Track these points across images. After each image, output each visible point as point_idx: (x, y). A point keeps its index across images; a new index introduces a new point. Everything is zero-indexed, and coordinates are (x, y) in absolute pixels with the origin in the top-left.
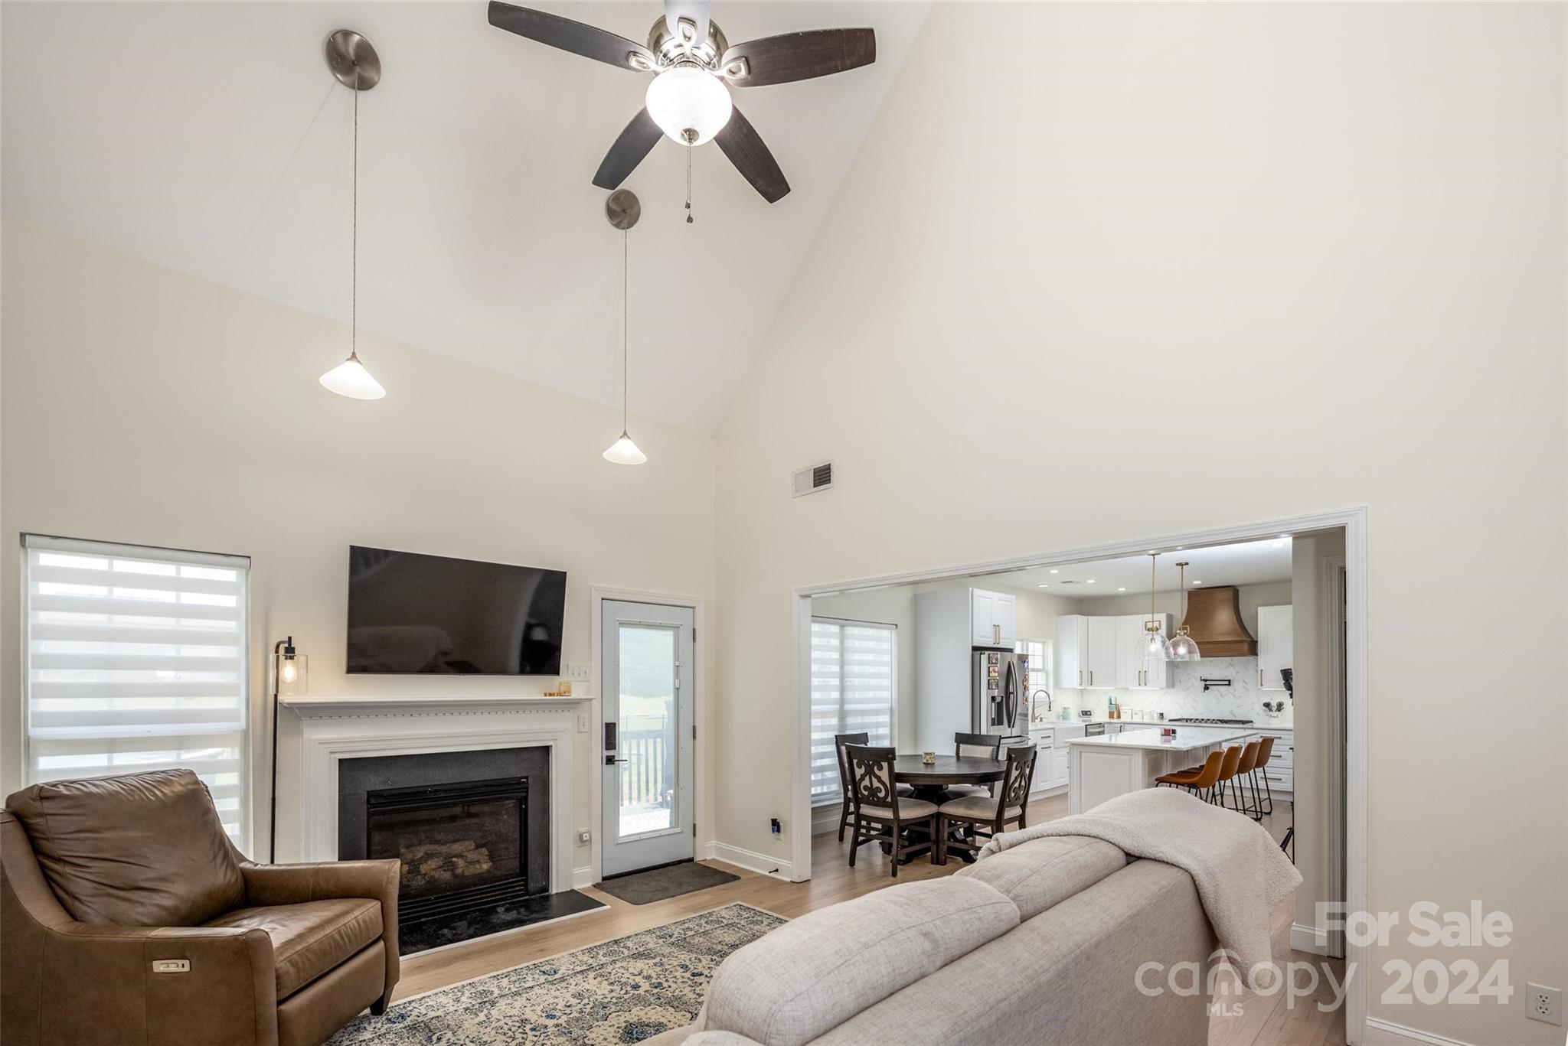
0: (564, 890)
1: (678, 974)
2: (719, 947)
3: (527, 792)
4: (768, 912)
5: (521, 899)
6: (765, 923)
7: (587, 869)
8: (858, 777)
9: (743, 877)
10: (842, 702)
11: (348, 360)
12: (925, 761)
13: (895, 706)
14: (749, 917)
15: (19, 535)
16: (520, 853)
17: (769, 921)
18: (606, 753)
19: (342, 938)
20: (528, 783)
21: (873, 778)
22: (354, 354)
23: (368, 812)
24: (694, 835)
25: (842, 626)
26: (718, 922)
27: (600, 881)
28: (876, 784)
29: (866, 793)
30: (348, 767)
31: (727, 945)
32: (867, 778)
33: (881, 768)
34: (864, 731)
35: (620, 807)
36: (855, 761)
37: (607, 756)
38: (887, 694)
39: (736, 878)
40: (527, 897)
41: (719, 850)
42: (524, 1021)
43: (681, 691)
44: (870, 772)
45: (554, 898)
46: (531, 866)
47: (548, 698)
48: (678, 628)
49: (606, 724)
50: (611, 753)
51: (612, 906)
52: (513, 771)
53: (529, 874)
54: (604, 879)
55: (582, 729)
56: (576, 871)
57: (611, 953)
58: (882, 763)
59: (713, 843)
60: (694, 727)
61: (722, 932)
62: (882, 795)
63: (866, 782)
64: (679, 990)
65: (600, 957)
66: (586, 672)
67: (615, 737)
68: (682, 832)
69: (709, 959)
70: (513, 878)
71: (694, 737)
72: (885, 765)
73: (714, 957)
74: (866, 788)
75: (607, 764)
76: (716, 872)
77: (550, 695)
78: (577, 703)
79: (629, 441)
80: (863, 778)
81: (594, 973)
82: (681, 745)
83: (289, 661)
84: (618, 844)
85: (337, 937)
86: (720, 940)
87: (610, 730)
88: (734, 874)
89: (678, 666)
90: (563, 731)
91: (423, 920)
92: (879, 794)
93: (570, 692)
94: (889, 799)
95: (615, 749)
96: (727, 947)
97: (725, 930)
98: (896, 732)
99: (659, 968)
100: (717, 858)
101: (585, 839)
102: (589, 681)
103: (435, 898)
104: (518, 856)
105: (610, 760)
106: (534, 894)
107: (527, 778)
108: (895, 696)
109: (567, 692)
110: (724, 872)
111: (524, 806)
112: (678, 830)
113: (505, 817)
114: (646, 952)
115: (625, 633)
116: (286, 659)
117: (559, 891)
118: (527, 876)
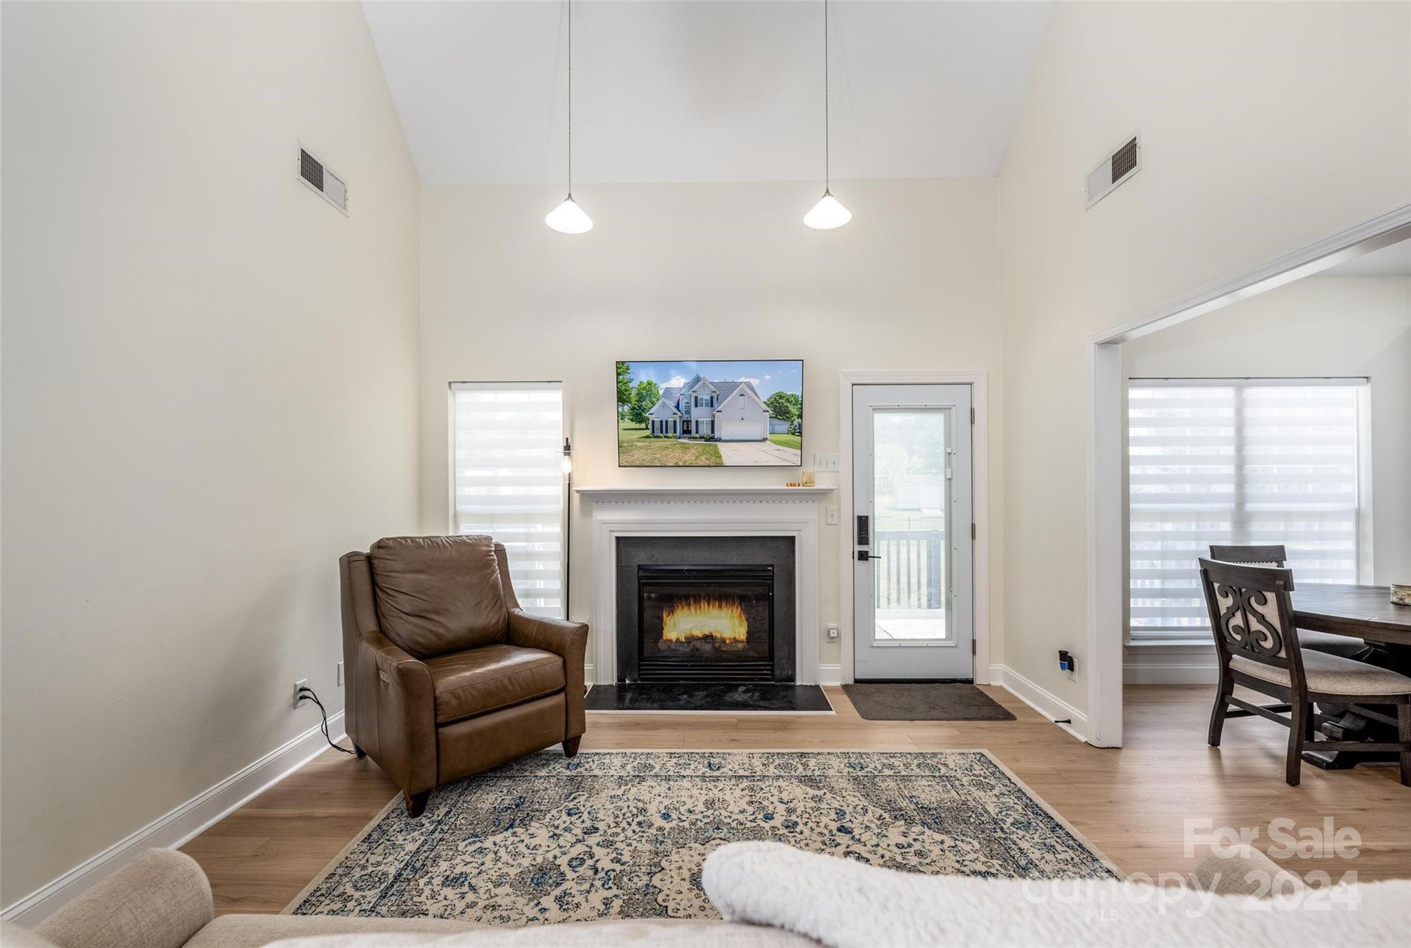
0: (809, 684)
1: (824, 820)
2: (904, 804)
3: (773, 580)
4: (1014, 778)
5: (767, 683)
6: (996, 791)
7: (836, 667)
8: (1223, 611)
9: (1020, 718)
10: (1241, 500)
11: (565, 200)
12: (1394, 599)
13: (1367, 507)
14: (981, 776)
15: (447, 384)
16: (769, 637)
17: (1004, 790)
18: (858, 548)
19: (512, 684)
20: (773, 571)
21: (1250, 617)
22: (570, 194)
23: (639, 582)
24: (974, 652)
25: (1239, 389)
26: (935, 768)
27: (851, 682)
28: (1255, 625)
29: (1238, 637)
30: (623, 544)
31: (917, 804)
32: (1239, 614)
33: (1264, 602)
34: (1280, 543)
35: (876, 610)
36: (1216, 585)
37: (860, 552)
38: (1349, 488)
39: (1008, 716)
40: (773, 683)
41: (1008, 678)
42: (643, 811)
43: (954, 481)
44: (1243, 607)
45: (798, 689)
46: (776, 654)
47: (789, 488)
48: (950, 409)
49: (858, 516)
50: (864, 548)
51: (837, 713)
52: (759, 558)
53: (775, 661)
54: (856, 681)
55: (830, 521)
56: (824, 667)
57: (785, 766)
58: (1265, 593)
59: (1000, 666)
60: (973, 526)
61: (927, 783)
62: (1269, 644)
63: (1237, 620)
64: (806, 841)
65: (772, 767)
66: (834, 463)
67: (867, 531)
68: (956, 647)
69: (878, 815)
70: (762, 661)
71: (973, 537)
72: (1271, 596)
73: (886, 815)
74: (1236, 628)
75: (859, 559)
76: (990, 702)
77: (791, 485)
78: (823, 494)
79: (830, 197)
80: (1231, 613)
81: (749, 783)
82: (954, 545)
83: (567, 457)
84: (872, 647)
85: (506, 681)
86: (914, 794)
87: (863, 525)
88: (1010, 711)
89: (950, 453)
90: (807, 522)
91: (681, 682)
92: (1262, 643)
93: (813, 482)
94: (1283, 654)
95: (868, 544)
96: (913, 807)
97: (933, 783)
98: (1369, 549)
99: (813, 804)
100: (1005, 686)
101: (832, 635)
102: (838, 472)
103: (691, 666)
104: (767, 641)
105: (863, 556)
106: (780, 681)
107: (773, 566)
108: (1367, 489)
109: (810, 482)
110: (1000, 706)
111: (771, 594)
112: (951, 643)
113: (754, 602)
114: (818, 779)
115: (880, 419)
116: (565, 455)
117: (804, 684)
118: (773, 661)
